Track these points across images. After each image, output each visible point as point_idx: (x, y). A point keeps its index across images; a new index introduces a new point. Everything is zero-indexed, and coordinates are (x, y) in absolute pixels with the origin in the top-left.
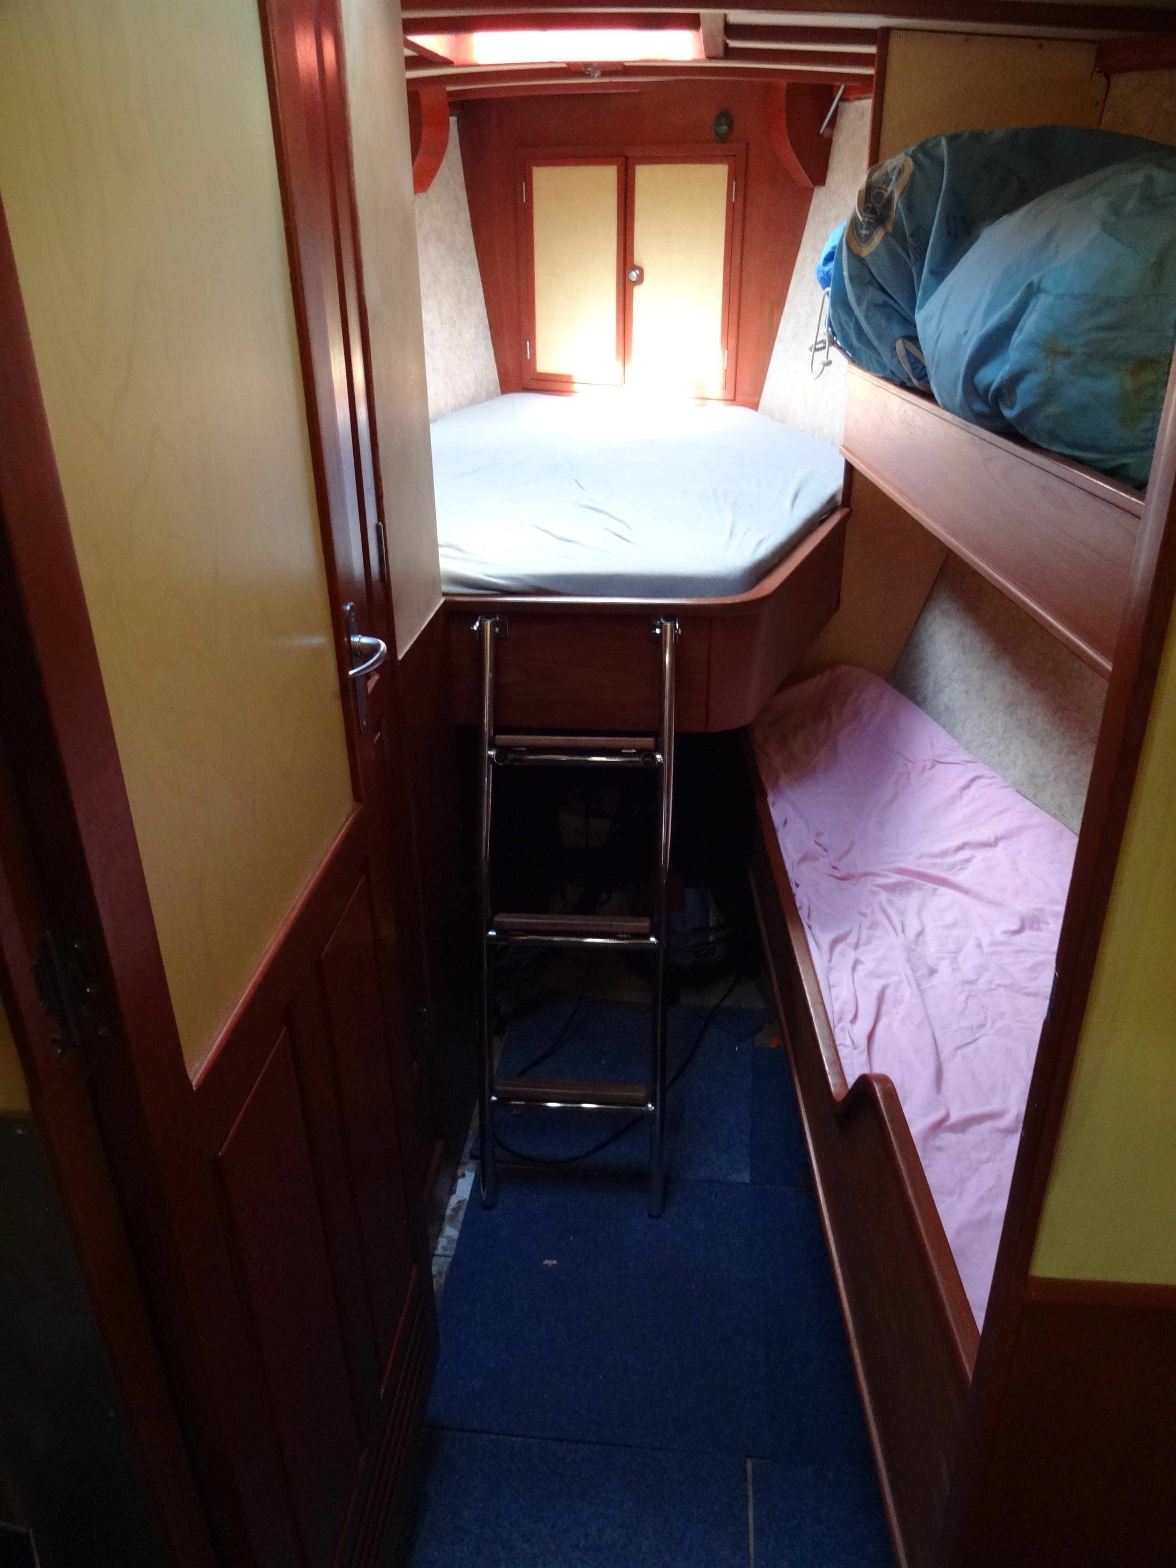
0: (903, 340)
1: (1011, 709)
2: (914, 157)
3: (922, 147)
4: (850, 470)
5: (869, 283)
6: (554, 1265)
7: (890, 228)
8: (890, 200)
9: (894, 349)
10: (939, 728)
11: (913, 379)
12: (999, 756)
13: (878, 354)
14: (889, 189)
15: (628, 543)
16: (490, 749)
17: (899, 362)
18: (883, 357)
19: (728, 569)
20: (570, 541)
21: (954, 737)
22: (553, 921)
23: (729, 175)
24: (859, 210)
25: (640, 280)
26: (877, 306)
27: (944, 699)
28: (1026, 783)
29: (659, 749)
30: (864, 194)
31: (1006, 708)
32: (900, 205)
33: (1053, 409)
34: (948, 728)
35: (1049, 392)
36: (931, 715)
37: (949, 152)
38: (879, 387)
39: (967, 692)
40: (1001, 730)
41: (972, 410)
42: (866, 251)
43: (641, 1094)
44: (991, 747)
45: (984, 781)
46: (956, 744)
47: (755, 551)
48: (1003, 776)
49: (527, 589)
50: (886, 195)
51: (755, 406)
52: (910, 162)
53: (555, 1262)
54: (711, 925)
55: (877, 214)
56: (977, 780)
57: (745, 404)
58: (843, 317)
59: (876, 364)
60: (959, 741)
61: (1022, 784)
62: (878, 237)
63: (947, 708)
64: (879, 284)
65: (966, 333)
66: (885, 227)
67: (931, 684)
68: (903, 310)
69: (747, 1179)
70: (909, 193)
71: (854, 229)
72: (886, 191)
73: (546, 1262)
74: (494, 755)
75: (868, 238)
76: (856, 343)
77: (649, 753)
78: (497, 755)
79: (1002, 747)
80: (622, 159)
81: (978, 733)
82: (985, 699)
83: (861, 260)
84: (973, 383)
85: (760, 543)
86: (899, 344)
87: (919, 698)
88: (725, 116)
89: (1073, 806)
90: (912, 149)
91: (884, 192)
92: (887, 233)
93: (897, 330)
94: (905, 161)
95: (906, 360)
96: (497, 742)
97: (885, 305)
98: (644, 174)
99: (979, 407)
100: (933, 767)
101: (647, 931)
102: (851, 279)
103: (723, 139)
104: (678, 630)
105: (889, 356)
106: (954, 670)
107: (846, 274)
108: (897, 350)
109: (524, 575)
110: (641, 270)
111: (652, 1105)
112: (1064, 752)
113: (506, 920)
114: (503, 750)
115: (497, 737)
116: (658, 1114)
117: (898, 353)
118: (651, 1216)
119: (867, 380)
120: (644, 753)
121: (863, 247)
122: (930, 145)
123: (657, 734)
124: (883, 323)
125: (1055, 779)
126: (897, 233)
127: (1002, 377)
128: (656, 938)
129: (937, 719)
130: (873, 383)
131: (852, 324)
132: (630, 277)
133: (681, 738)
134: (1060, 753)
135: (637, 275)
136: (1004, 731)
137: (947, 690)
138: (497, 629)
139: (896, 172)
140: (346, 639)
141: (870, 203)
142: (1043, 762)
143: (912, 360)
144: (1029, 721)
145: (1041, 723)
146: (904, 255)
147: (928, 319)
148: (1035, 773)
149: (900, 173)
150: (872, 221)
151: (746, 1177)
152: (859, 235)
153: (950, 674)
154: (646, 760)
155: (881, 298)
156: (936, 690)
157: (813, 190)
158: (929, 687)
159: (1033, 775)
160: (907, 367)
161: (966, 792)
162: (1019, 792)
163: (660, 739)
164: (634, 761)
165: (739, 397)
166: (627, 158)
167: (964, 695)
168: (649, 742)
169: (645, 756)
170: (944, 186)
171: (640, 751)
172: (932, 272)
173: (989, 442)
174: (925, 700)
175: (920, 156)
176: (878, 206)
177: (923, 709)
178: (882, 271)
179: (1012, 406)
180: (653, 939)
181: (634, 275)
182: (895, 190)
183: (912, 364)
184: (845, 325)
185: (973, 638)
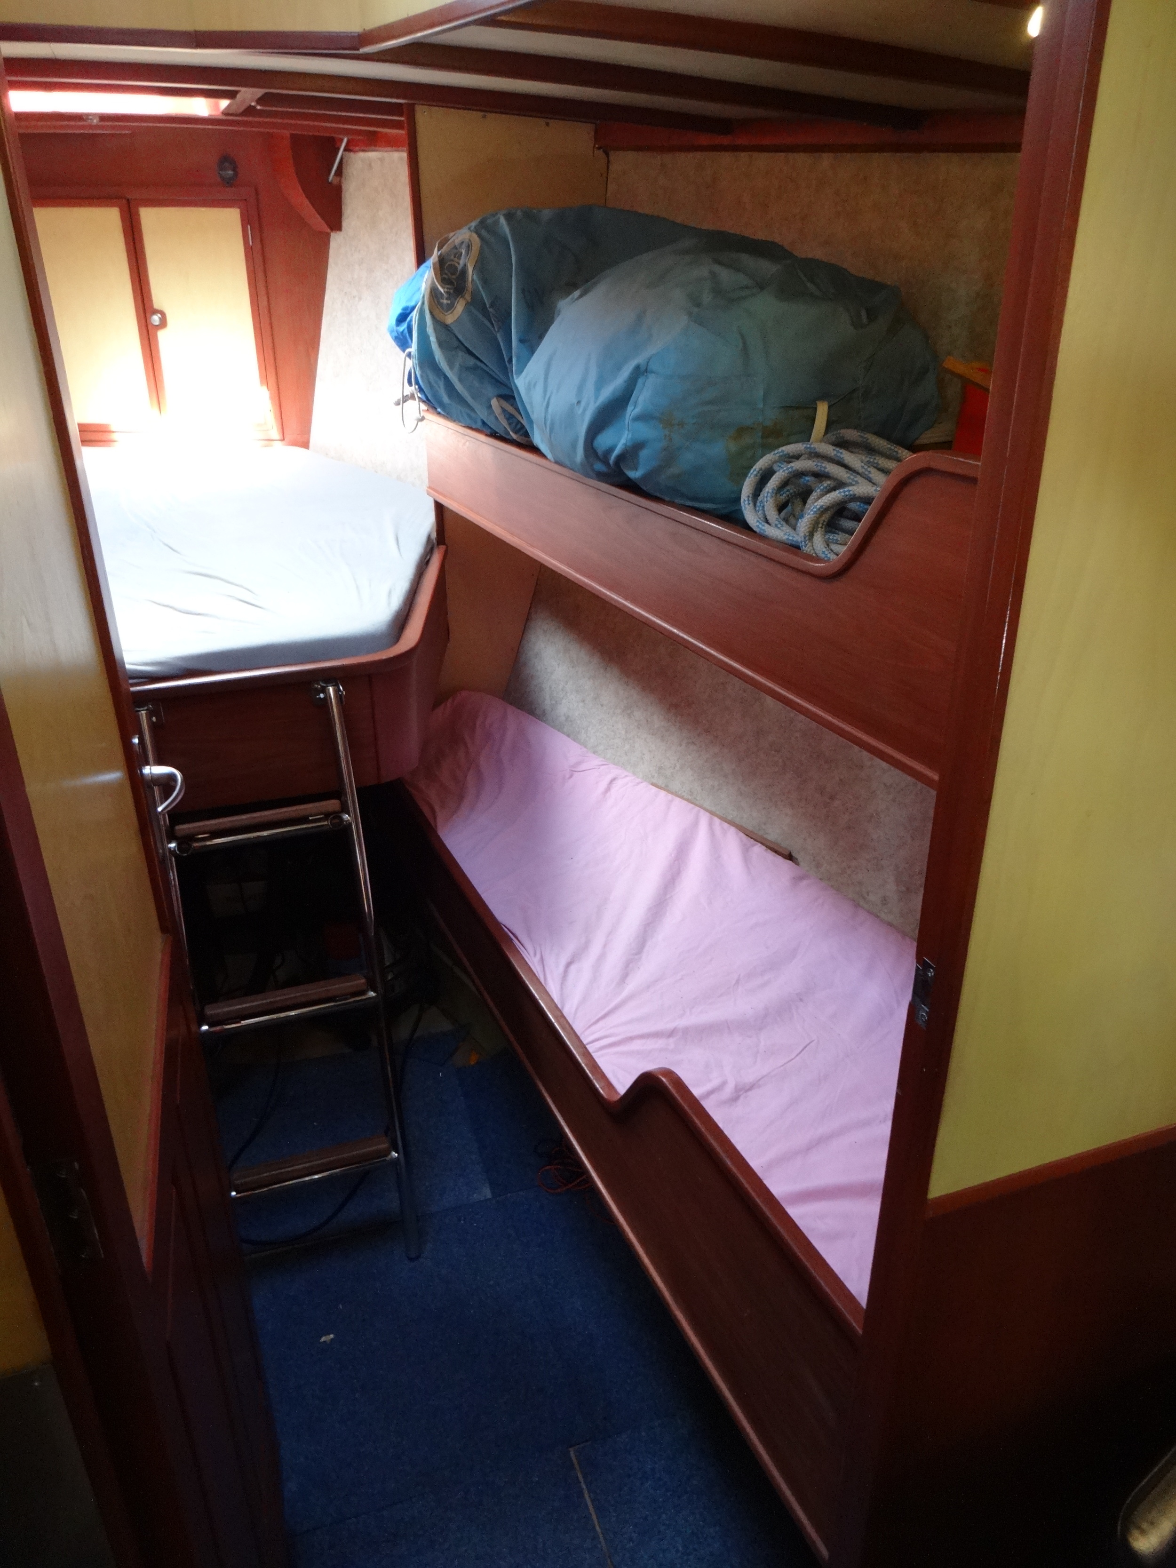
0: (497, 399)
1: (629, 712)
2: (477, 231)
3: (482, 223)
4: (440, 509)
5: (457, 347)
6: (332, 1340)
7: (468, 297)
8: (464, 271)
9: (491, 406)
10: (564, 737)
11: (511, 433)
12: (626, 754)
13: (473, 410)
14: (462, 262)
15: (260, 609)
16: (170, 842)
17: (497, 419)
18: (478, 413)
19: (373, 625)
20: (199, 614)
21: (579, 743)
22: (268, 1001)
23: (242, 220)
24: (436, 278)
25: (163, 323)
26: (468, 369)
27: (562, 710)
28: (656, 775)
29: (345, 809)
30: (438, 266)
31: (623, 711)
32: (475, 277)
33: (674, 470)
34: (573, 736)
35: (669, 456)
36: (553, 727)
37: (510, 230)
38: (466, 435)
39: (583, 701)
40: (623, 732)
41: (593, 470)
42: (450, 319)
43: (384, 1146)
44: (617, 747)
45: (619, 782)
46: (585, 749)
47: (389, 604)
48: (634, 773)
49: (172, 672)
50: (460, 267)
51: (306, 445)
52: (475, 236)
53: (332, 1336)
54: (387, 964)
55: (454, 285)
56: (614, 782)
57: (295, 443)
58: (432, 377)
59: (466, 416)
60: (586, 747)
61: (653, 777)
62: (460, 307)
63: (567, 718)
64: (466, 347)
65: (579, 402)
66: (463, 297)
67: (547, 697)
68: (496, 374)
69: (489, 1196)
70: (481, 265)
71: (435, 299)
72: (459, 264)
73: (323, 1339)
74: (175, 847)
75: (451, 307)
76: (446, 399)
77: (335, 815)
78: (179, 845)
79: (627, 747)
80: (124, 201)
81: (602, 737)
82: (602, 705)
83: (446, 327)
84: (593, 448)
85: (390, 593)
86: (494, 402)
87: (538, 712)
88: (226, 160)
89: (702, 790)
90: (473, 224)
91: (456, 264)
92: (467, 303)
93: (489, 390)
94: (470, 236)
95: (502, 417)
96: (178, 834)
97: (475, 368)
98: (149, 217)
99: (599, 467)
100: (571, 776)
101: (365, 987)
102: (441, 344)
103: (229, 183)
104: (343, 693)
105: (486, 414)
106: (567, 682)
107: (433, 339)
108: (493, 407)
109: (171, 658)
110: (163, 314)
111: (396, 1152)
112: (684, 745)
113: (219, 1011)
114: (185, 841)
115: (177, 828)
116: (402, 1160)
117: (494, 410)
118: (411, 1259)
119: (448, 428)
120: (332, 816)
121: (446, 315)
122: (489, 221)
123: (338, 793)
124: (476, 384)
125: (681, 768)
126: (476, 303)
127: (625, 444)
128: (375, 992)
129: (560, 729)
130: (458, 432)
131: (441, 384)
132: (152, 322)
133: (363, 792)
134: (681, 745)
135: (160, 318)
136: (626, 732)
137: (564, 701)
138: (154, 719)
139: (464, 246)
140: (139, 772)
141: (446, 274)
142: (668, 755)
143: (507, 416)
144: (647, 721)
145: (658, 720)
146: (488, 324)
147: (530, 387)
148: (662, 765)
149: (469, 247)
150: (452, 291)
151: (487, 1192)
152: (441, 304)
153: (564, 687)
154: (334, 821)
155: (472, 362)
156: (554, 702)
157: (328, 235)
158: (547, 703)
159: (660, 768)
160: (505, 423)
161: (608, 794)
162: (653, 784)
163: (343, 798)
164: (323, 826)
165: (287, 438)
166: (128, 200)
167: (581, 704)
168: (332, 805)
169: (334, 818)
170: (513, 262)
171: (327, 815)
172: (521, 341)
173: (605, 492)
174: (544, 713)
175: (484, 233)
176: (454, 277)
177: (544, 722)
178: (468, 335)
179: (636, 468)
180: (372, 994)
181: (156, 319)
182: (468, 264)
183: (508, 419)
184: (435, 385)
185: (579, 653)
